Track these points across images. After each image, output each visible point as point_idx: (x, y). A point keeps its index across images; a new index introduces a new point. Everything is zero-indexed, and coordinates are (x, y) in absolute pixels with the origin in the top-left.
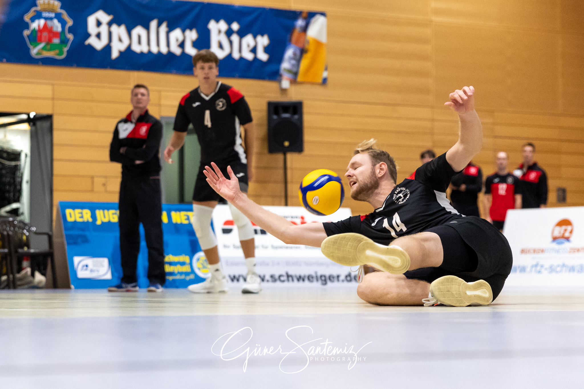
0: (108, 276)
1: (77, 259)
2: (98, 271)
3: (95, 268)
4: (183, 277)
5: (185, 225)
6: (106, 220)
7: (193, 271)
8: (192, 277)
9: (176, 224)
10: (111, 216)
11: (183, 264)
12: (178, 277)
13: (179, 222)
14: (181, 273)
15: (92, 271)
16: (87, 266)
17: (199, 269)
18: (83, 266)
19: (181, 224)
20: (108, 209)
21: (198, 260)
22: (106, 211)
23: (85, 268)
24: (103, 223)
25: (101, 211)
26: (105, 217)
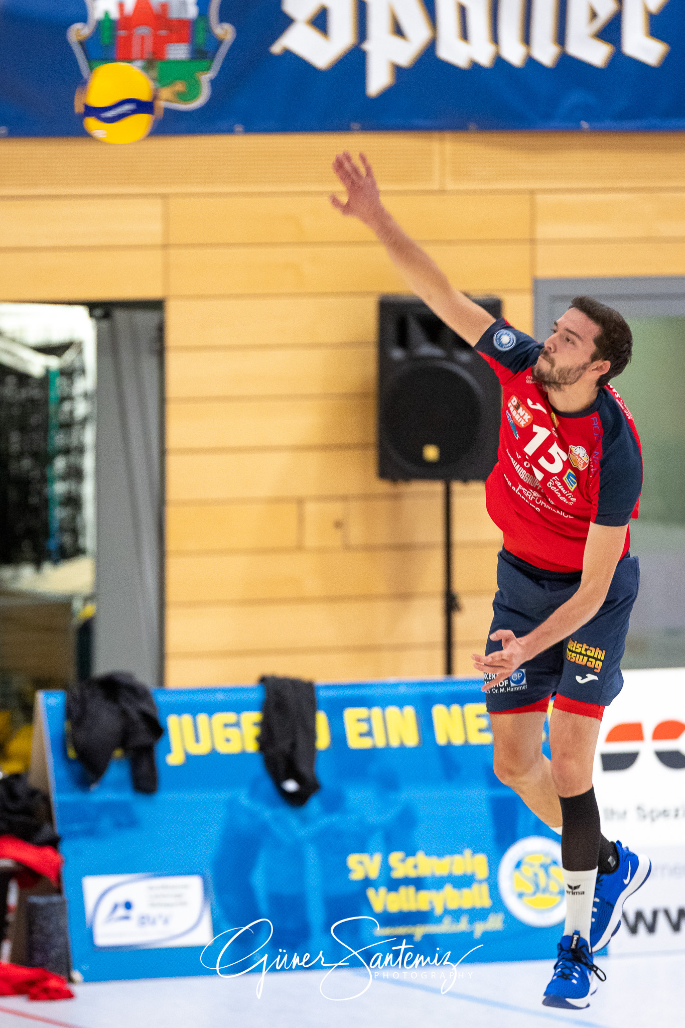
0: (203, 936)
1: (93, 886)
2: (166, 921)
3: (153, 912)
4: (463, 925)
5: (481, 747)
6: (202, 749)
7: (498, 904)
8: (495, 923)
9: (447, 750)
10: (220, 734)
11: (464, 882)
12: (445, 927)
13: (458, 741)
14: (456, 914)
15: (144, 920)
16: (128, 906)
17: (521, 895)
18: (116, 907)
19: (466, 746)
20: (211, 709)
21: (518, 865)
22: (202, 718)
23: (121, 912)
24: (189, 757)
25: (187, 719)
26: (197, 740)
